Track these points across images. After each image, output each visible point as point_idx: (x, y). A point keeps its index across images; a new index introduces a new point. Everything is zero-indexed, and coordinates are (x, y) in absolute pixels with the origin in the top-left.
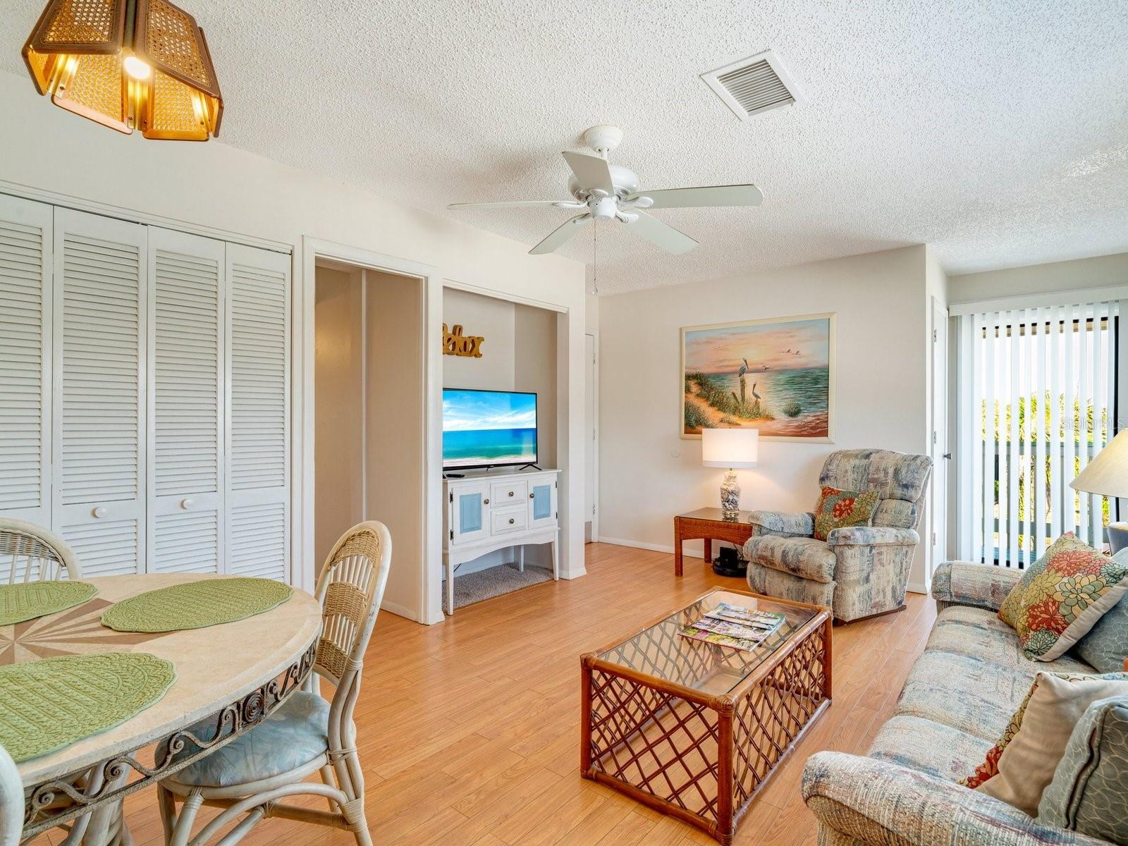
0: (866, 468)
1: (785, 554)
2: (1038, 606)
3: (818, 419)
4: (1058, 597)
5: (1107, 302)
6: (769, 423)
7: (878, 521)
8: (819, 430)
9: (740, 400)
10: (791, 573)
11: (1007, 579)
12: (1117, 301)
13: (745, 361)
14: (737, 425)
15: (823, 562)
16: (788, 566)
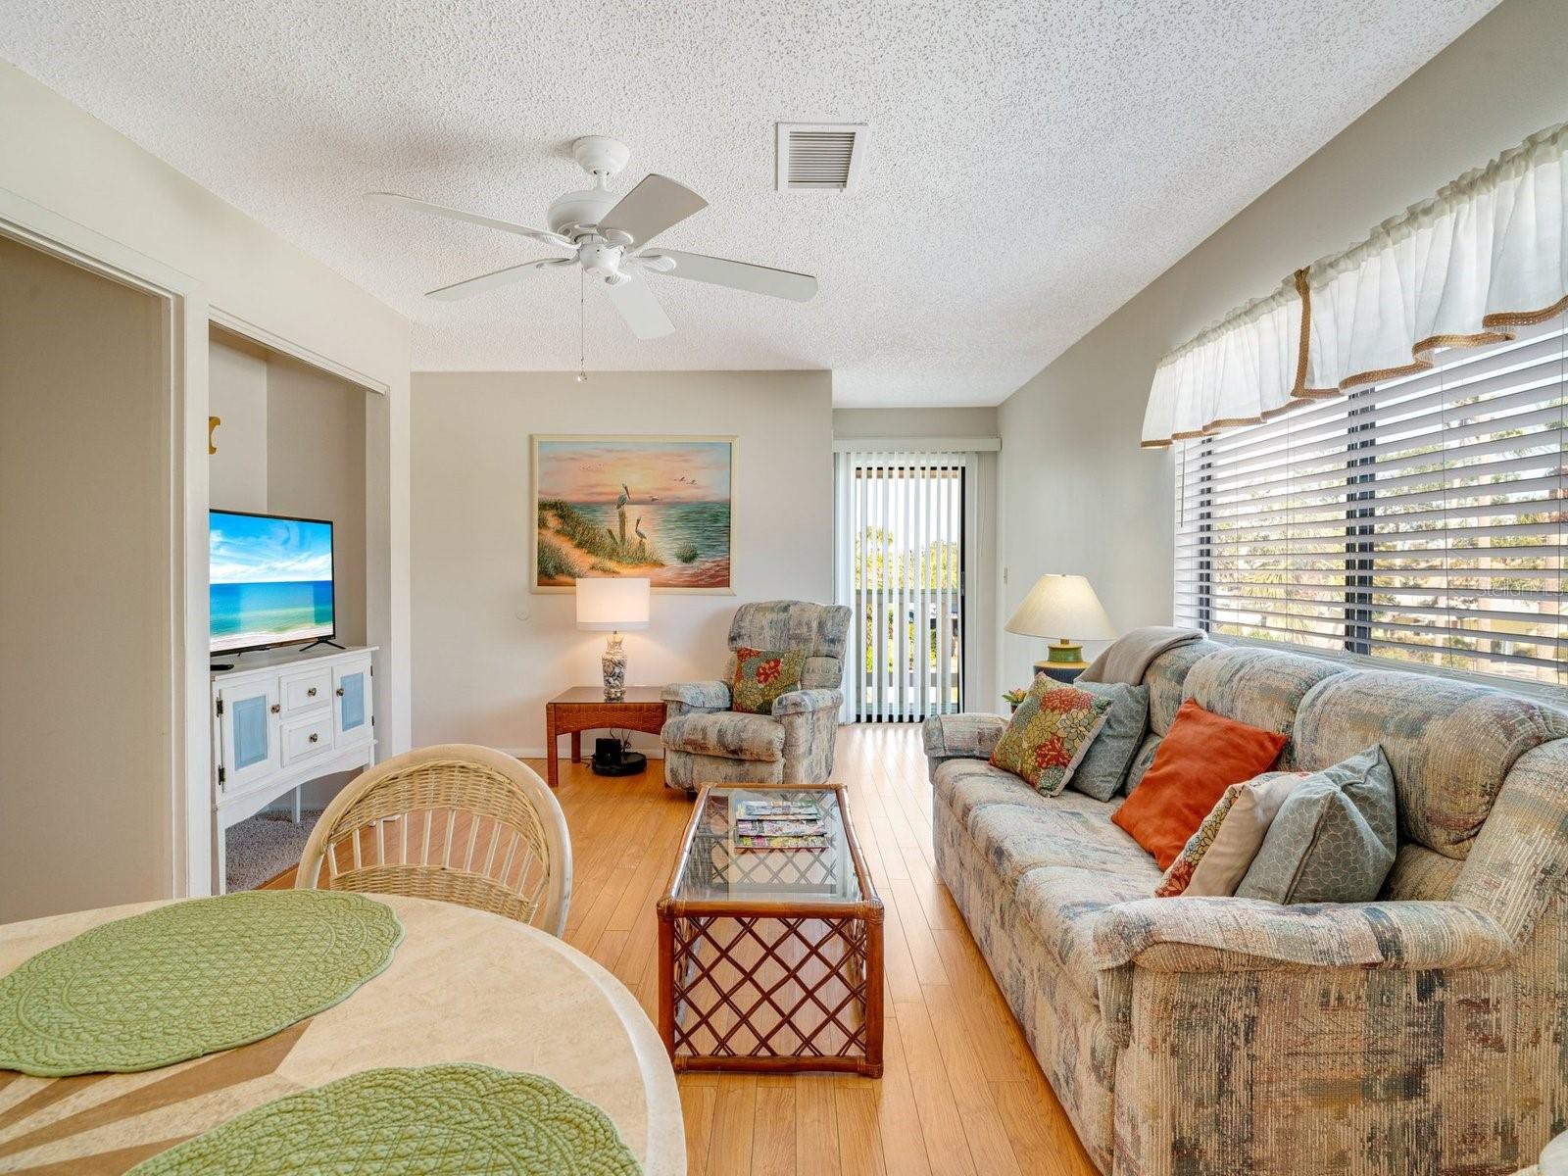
0: (786, 623)
1: (721, 734)
2: (1045, 745)
3: (718, 566)
4: (1061, 734)
5: (957, 453)
6: (658, 570)
7: (806, 683)
8: (720, 579)
9: (618, 540)
10: (731, 756)
11: (989, 726)
12: (964, 453)
13: (626, 488)
14: (615, 573)
15: (773, 737)
16: (725, 747)
